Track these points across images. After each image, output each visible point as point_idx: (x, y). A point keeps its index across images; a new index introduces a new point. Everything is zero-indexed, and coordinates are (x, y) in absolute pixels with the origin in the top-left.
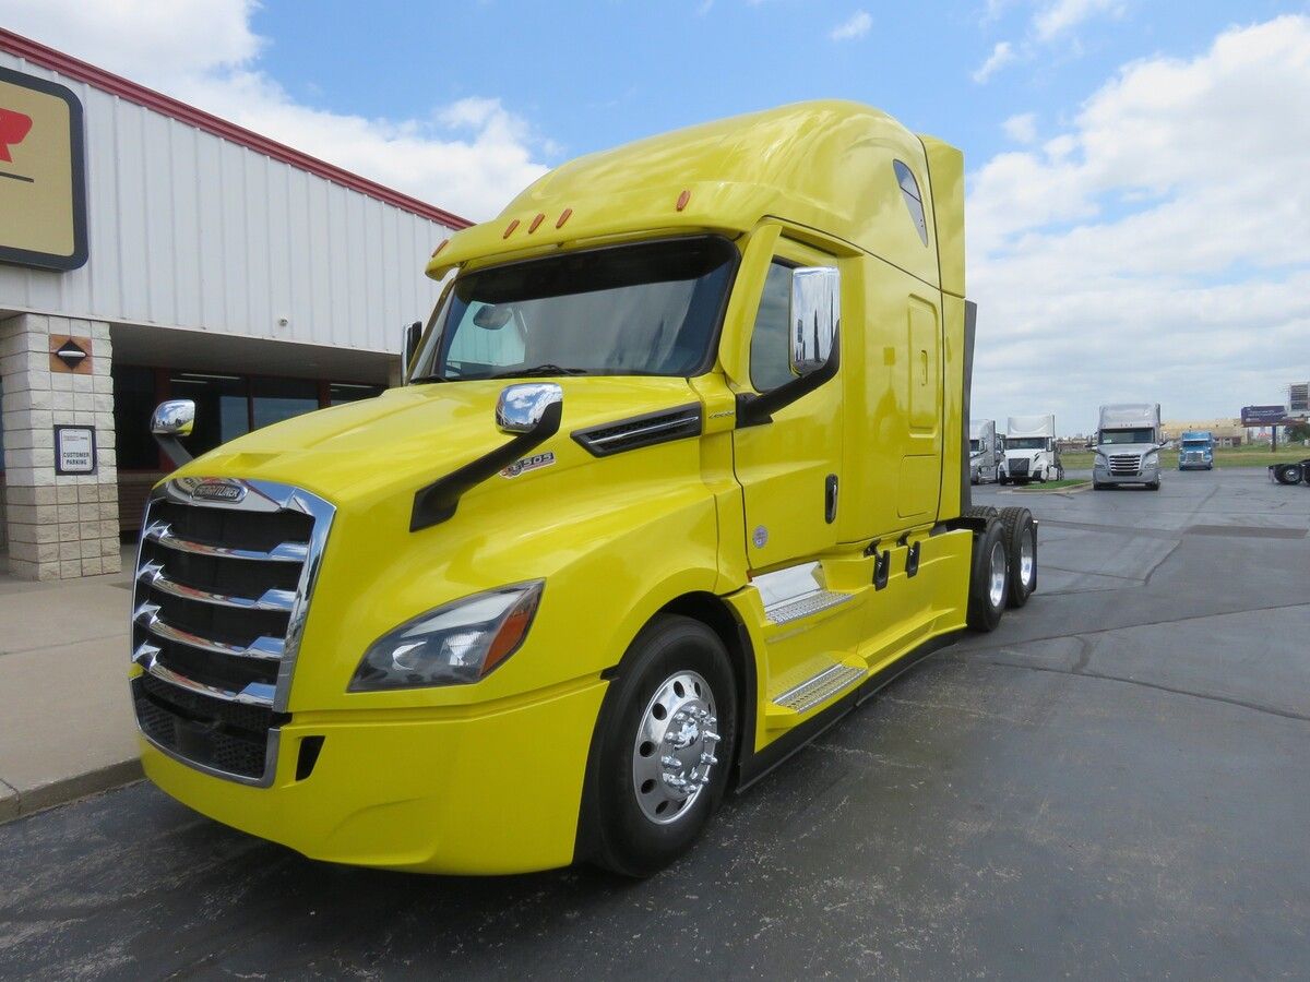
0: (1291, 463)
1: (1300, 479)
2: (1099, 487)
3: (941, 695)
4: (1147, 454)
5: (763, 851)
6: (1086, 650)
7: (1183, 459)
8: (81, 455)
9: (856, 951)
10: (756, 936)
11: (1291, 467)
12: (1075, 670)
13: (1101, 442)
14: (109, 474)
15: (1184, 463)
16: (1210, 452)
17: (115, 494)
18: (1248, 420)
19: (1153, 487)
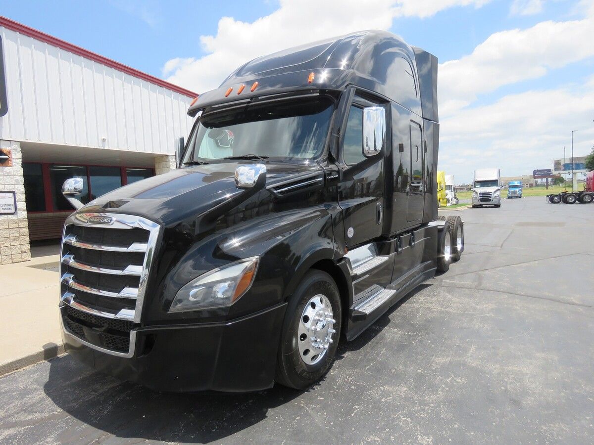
0: (556, 194)
1: (560, 201)
2: (475, 207)
3: (420, 301)
4: (495, 192)
5: (350, 376)
6: (480, 278)
7: (509, 193)
8: (9, 205)
9: (399, 418)
10: (353, 415)
11: (556, 196)
12: (476, 288)
13: (475, 187)
14: (23, 214)
15: (510, 195)
16: (521, 190)
17: (26, 223)
18: (536, 175)
19: (498, 206)
